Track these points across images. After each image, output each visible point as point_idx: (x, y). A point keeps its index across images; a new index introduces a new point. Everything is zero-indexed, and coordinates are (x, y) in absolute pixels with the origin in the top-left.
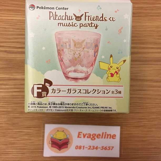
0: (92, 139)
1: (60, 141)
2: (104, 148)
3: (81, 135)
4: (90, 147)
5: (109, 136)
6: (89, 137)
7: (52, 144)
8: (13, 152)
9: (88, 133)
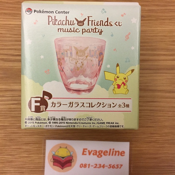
0: (98, 157)
1: (62, 158)
2: (112, 166)
3: (86, 152)
4: (96, 165)
5: (117, 153)
6: (95, 154)
7: (53, 162)
8: (11, 171)
9: (93, 150)
